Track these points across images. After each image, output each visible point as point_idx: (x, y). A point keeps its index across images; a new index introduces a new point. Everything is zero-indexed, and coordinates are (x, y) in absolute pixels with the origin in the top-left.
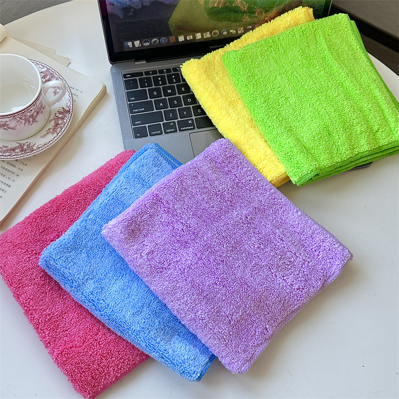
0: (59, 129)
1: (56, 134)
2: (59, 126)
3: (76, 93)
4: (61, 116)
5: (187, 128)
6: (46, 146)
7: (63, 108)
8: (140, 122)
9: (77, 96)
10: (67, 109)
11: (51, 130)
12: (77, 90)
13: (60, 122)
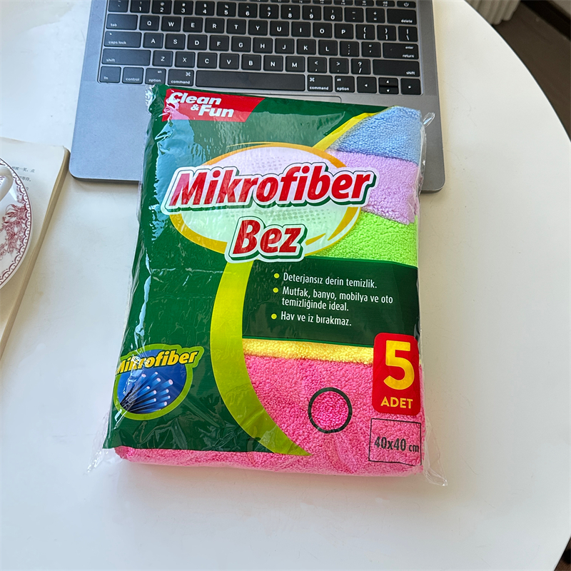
0: (19, 242)
1: (15, 251)
2: (16, 236)
3: (26, 174)
4: (13, 219)
5: (181, 82)
6: (6, 275)
7: (13, 206)
8: (113, 60)
9: (28, 179)
10: (21, 205)
11: (6, 248)
12: (25, 169)
13: (16, 230)
